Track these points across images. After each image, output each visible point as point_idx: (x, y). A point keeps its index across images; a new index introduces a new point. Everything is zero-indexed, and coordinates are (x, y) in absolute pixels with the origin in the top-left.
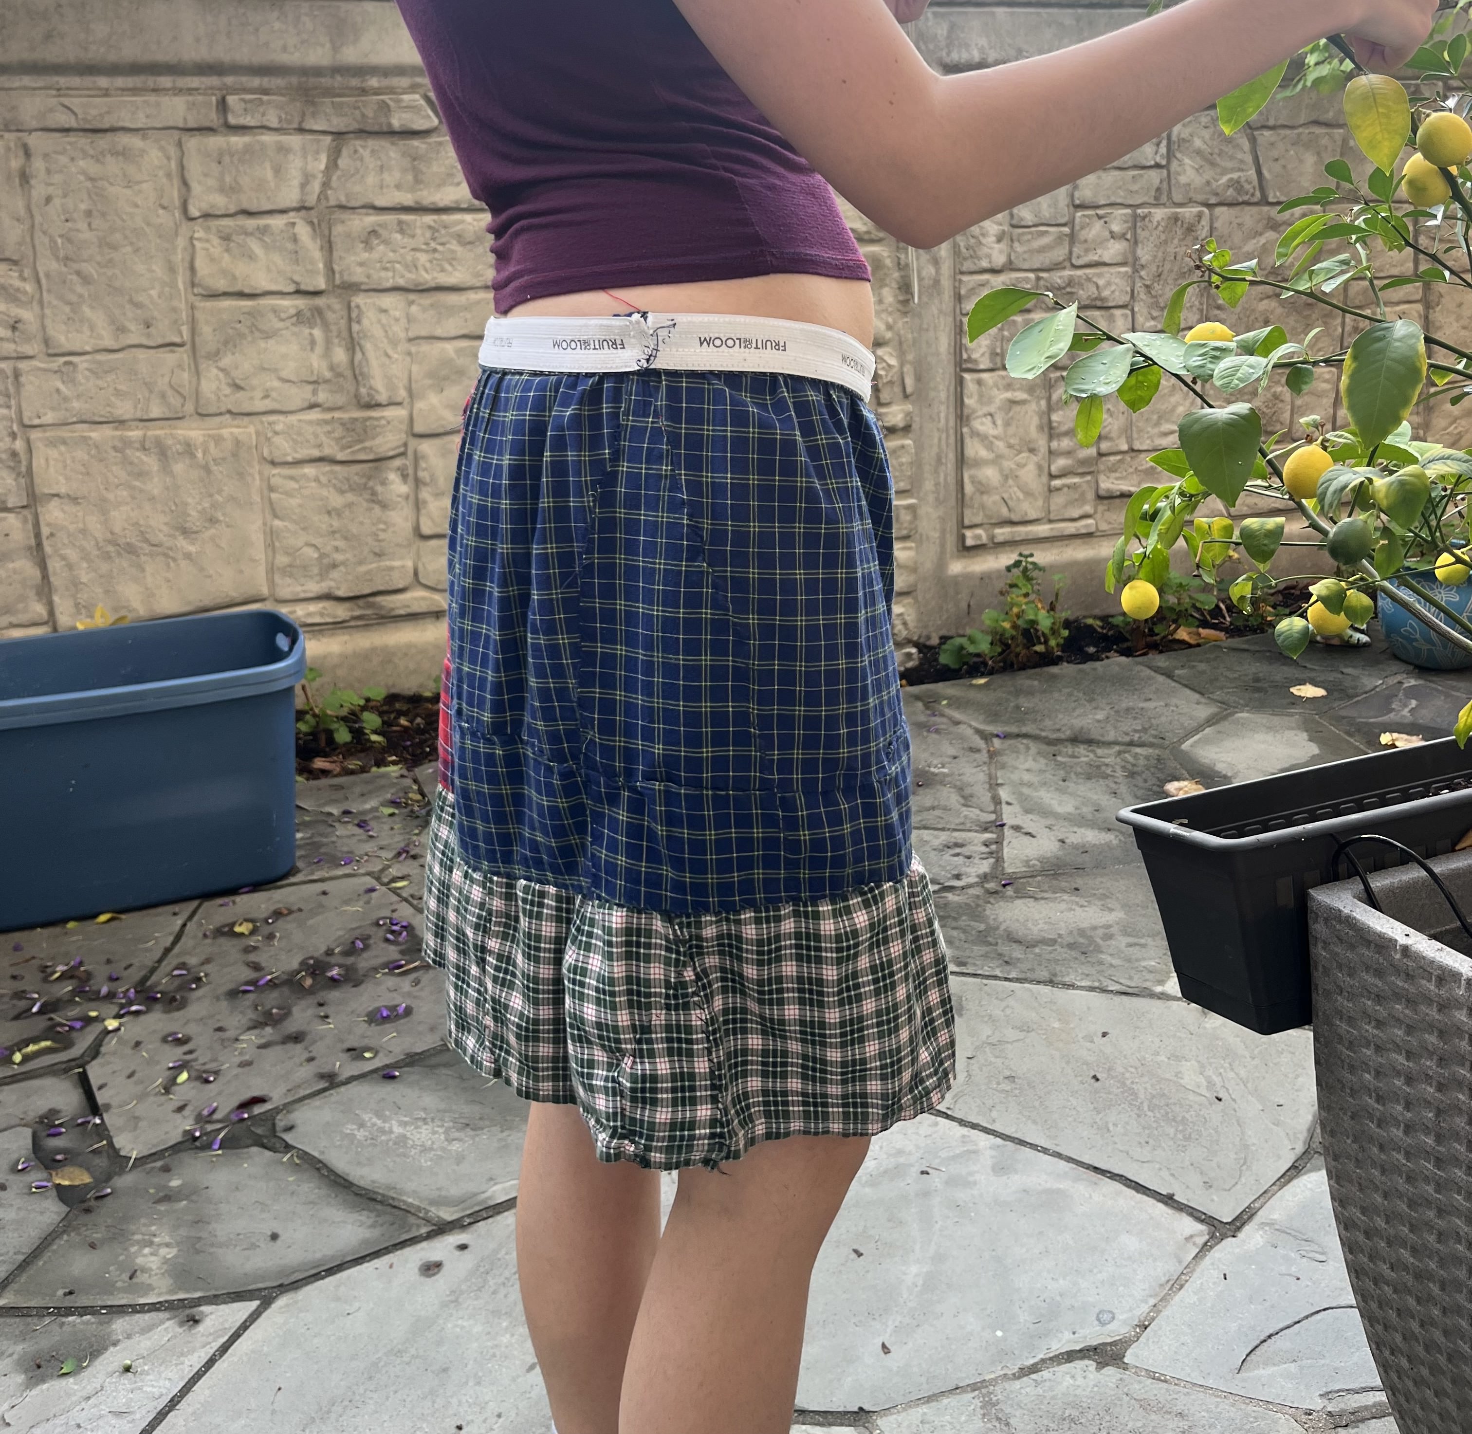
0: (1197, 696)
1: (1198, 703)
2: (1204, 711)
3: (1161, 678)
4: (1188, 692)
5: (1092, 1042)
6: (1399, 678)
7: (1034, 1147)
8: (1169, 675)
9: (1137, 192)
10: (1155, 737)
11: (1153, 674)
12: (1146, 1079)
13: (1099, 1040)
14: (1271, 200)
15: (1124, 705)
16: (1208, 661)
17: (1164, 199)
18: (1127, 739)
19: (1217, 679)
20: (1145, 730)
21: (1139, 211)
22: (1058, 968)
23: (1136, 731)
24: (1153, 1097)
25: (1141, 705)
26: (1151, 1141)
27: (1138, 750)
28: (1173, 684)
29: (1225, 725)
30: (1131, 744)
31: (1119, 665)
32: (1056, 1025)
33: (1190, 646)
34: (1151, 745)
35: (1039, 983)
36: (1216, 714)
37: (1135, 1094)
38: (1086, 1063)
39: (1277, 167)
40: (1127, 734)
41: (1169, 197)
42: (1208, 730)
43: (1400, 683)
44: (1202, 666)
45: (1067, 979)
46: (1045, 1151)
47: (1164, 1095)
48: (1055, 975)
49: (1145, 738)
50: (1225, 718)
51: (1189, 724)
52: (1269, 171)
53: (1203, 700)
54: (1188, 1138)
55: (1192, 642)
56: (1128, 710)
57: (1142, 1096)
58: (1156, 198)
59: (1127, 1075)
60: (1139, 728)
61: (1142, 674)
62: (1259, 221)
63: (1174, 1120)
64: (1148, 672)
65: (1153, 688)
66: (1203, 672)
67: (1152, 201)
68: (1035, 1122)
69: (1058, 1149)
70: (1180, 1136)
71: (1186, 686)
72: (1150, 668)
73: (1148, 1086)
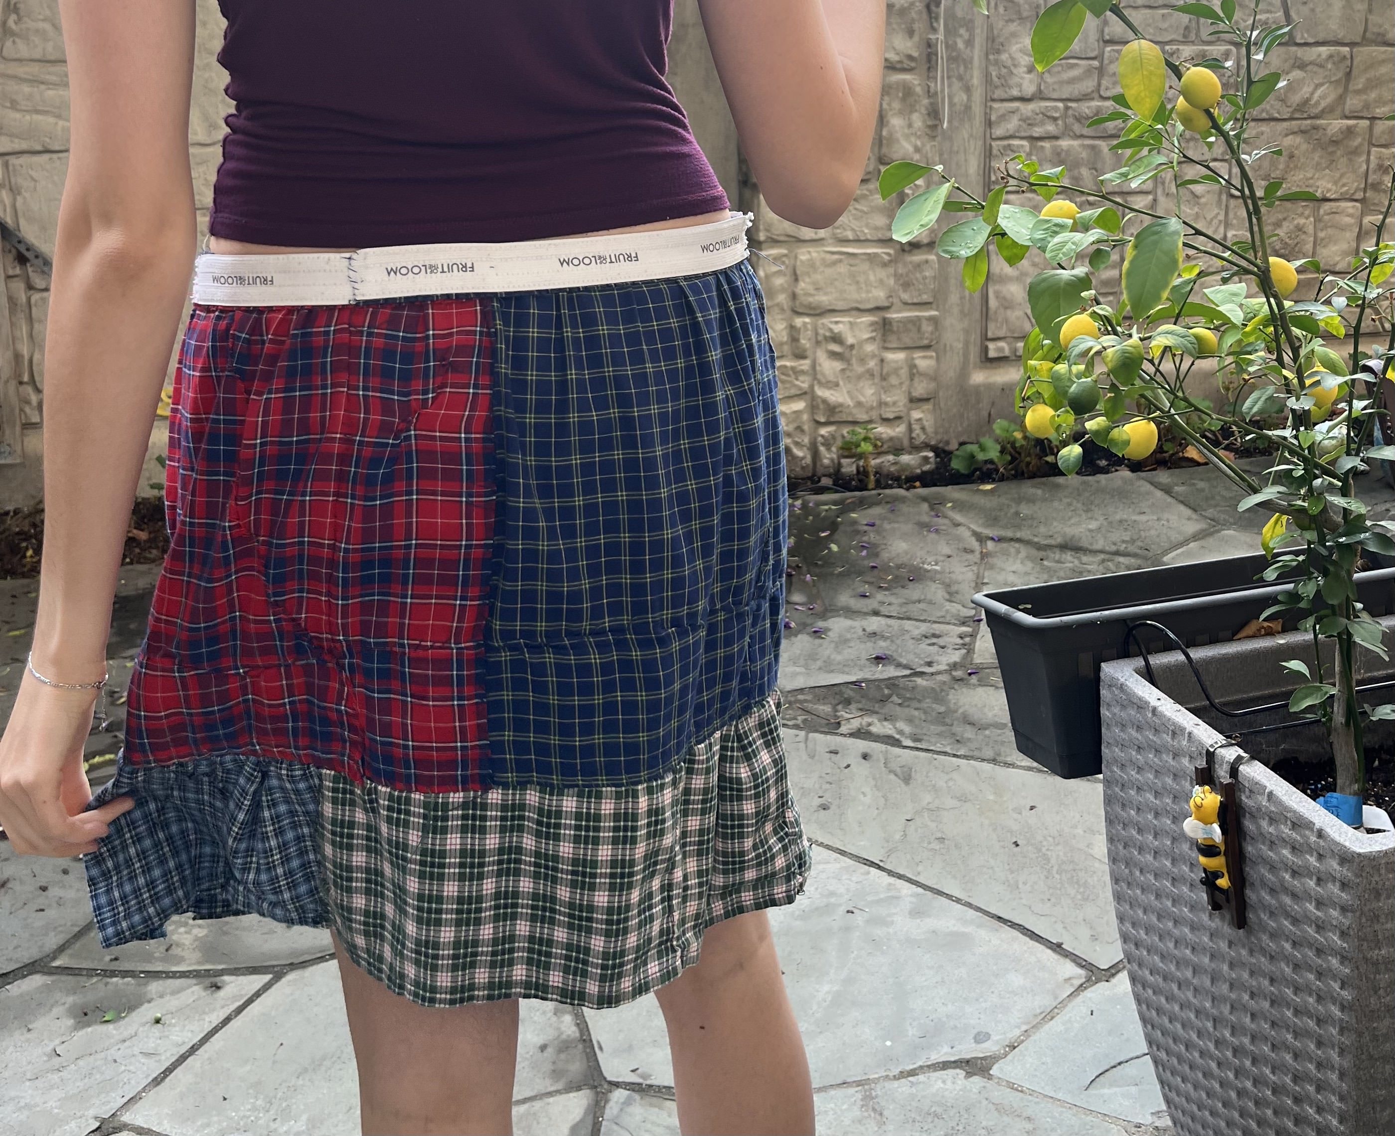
0: (1188, 512)
1: (1189, 519)
2: (1192, 527)
3: (1159, 494)
4: (1182, 508)
5: (1020, 813)
7: (949, 897)
8: (1167, 491)
10: (1141, 548)
11: (1152, 488)
12: (1060, 847)
13: (1026, 812)
15: (1118, 517)
16: (1209, 480)
18: (1114, 548)
19: (1213, 498)
20: (1133, 541)
22: (1003, 749)
23: (1123, 542)
24: (1064, 862)
25: (1134, 518)
26: (1053, 900)
27: (1121, 559)
28: (1169, 499)
30: (1117, 553)
31: (1125, 478)
32: (991, 797)
33: (1196, 463)
34: (1135, 555)
35: (983, 760)
36: (1203, 530)
37: (1048, 860)
38: (1011, 831)
40: (1115, 544)
42: (1192, 545)
44: (1201, 485)
45: (1009, 759)
46: (958, 901)
47: (1072, 862)
48: (999, 755)
49: (1131, 549)
50: (1211, 534)
51: (1175, 537)
53: (1194, 516)
54: (1086, 899)
55: (1201, 460)
56: (1121, 521)
57: (1053, 861)
59: (1045, 843)
60: (1127, 538)
61: (1142, 489)
63: (1077, 883)
64: (1148, 487)
65: (1150, 502)
66: (1203, 490)
68: (954, 877)
69: (970, 900)
70: (1079, 897)
71: (1182, 502)
72: (1152, 484)
73: (1061, 854)
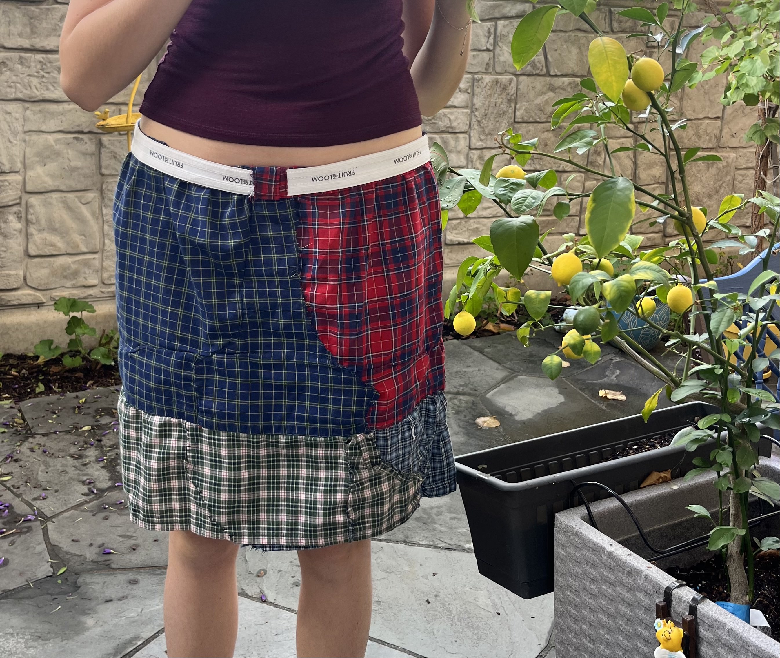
0: (496, 365)
1: (497, 369)
2: (500, 374)
3: (476, 354)
4: (492, 362)
5: (427, 579)
6: (610, 356)
7: (389, 645)
8: (481, 352)
9: (475, 65)
10: (471, 389)
11: (472, 350)
12: (457, 602)
13: (431, 577)
14: (552, 73)
15: (455, 370)
16: (503, 343)
17: (491, 70)
18: (455, 390)
19: (508, 355)
20: (466, 385)
21: (476, 76)
22: (409, 533)
23: (461, 385)
24: (461, 613)
25: (465, 370)
26: (459, 641)
27: (461, 397)
28: (483, 357)
29: (512, 383)
30: (458, 393)
31: (453, 344)
32: (407, 568)
33: (494, 334)
34: (469, 394)
35: (398, 542)
36: (507, 376)
37: (450, 611)
38: (423, 592)
39: (556, 54)
40: (456, 387)
41: (494, 69)
42: (502, 386)
43: (611, 359)
44: (500, 347)
45: (414, 540)
46: (396, 648)
47: (467, 611)
48: (407, 537)
49: (466, 390)
50: (512, 379)
51: (492, 382)
52: (552, 57)
53: (500, 367)
54: (479, 639)
55: (495, 331)
56: (457, 372)
57: (454, 612)
58: (486, 69)
59: (446, 599)
60: (463, 383)
61: (466, 351)
62: (544, 86)
63: (472, 627)
64: (469, 350)
65: (472, 359)
66: (501, 350)
67: (484, 71)
68: (391, 630)
69: (404, 646)
70: (475, 637)
71: (491, 358)
72: (470, 347)
73: (458, 606)
